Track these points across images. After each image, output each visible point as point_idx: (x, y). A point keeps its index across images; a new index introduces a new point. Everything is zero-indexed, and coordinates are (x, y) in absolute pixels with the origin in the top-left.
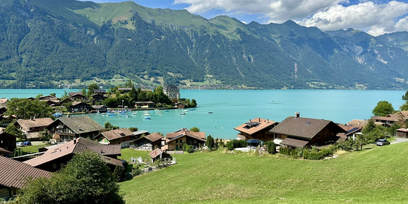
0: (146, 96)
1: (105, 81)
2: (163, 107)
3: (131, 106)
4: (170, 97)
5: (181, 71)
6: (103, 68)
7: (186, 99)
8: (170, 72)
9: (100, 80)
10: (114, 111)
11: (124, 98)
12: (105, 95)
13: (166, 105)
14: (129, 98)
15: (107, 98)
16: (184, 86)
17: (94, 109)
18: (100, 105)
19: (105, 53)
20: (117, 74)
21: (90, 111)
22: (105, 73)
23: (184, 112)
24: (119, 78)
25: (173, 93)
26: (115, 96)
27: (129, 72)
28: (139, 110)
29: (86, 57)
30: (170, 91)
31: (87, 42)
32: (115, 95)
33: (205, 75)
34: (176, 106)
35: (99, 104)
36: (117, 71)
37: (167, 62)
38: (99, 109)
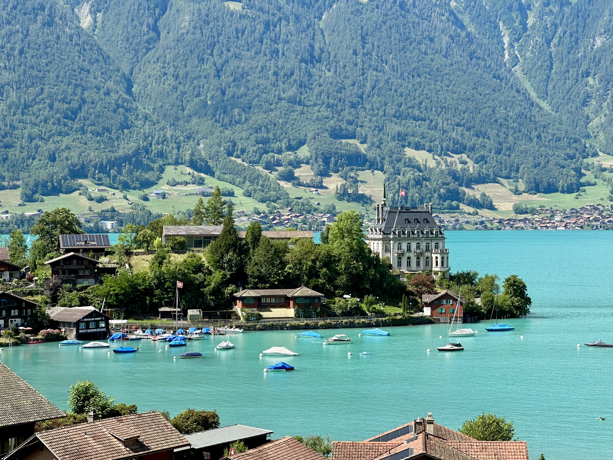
0: (283, 264)
1: (125, 198)
2: (363, 314)
3: (216, 308)
4: (399, 264)
5: (470, 140)
6: (118, 137)
7: (476, 274)
8: (417, 147)
9: (104, 194)
10: (139, 332)
11: (184, 274)
12: (104, 261)
13: (379, 307)
14: (210, 273)
15: (112, 271)
16: (485, 213)
17: (55, 324)
18: (81, 305)
19: (127, 72)
20: (177, 163)
21: (35, 332)
22: (127, 159)
23: (458, 341)
24: (186, 183)
25: (414, 246)
26: (147, 265)
27: (230, 154)
28: (254, 329)
29: (46, 90)
30: (399, 239)
31: (50, 24)
32: (150, 257)
33: (590, 160)
34: (427, 311)
35: (76, 301)
36: (178, 148)
37: (401, 100)
38: (77, 324)
